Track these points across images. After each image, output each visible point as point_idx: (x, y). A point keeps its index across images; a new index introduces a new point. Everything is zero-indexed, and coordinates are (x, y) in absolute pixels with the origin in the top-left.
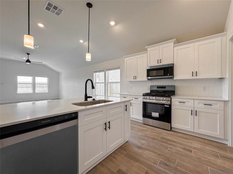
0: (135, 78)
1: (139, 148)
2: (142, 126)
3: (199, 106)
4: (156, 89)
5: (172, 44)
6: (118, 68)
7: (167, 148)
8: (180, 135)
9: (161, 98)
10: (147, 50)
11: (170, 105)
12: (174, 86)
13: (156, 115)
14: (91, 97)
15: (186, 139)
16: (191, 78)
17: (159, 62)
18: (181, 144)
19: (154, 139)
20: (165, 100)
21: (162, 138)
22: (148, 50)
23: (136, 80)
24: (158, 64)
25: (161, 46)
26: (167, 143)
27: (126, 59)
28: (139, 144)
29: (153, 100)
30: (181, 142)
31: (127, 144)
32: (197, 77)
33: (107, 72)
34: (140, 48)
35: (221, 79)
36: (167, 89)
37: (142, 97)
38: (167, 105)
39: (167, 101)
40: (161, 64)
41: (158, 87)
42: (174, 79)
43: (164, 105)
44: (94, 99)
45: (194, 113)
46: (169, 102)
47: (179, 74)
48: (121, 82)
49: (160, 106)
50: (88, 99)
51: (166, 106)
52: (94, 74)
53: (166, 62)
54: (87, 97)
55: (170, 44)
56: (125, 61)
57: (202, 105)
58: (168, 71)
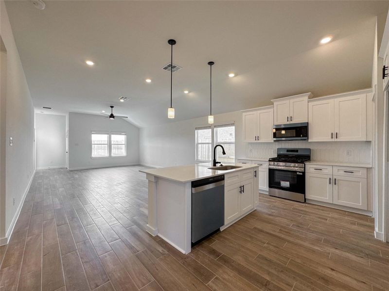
0: (257, 138)
1: (270, 215)
3: (339, 174)
4: (286, 153)
6: (232, 125)
7: (300, 216)
8: (316, 207)
9: (292, 165)
10: (273, 104)
11: (304, 173)
12: (310, 149)
13: (286, 184)
14: (220, 163)
15: (323, 210)
16: (331, 140)
17: (289, 119)
19: (286, 209)
20: (297, 167)
21: (294, 209)
22: (275, 104)
23: (258, 141)
24: (288, 123)
25: (292, 101)
26: (300, 213)
27: (244, 114)
28: (269, 213)
29: (281, 166)
30: (317, 213)
32: (338, 140)
33: (215, 129)
34: (264, 101)
36: (299, 153)
37: (268, 163)
38: (300, 172)
39: (300, 167)
40: (291, 122)
41: (288, 151)
42: (309, 141)
43: (296, 172)
44: (221, 165)
45: (333, 182)
46: (303, 169)
47: (316, 135)
48: (237, 143)
49: (290, 173)
51: (298, 173)
52: (196, 131)
53: (298, 120)
54: (215, 163)
55: (305, 98)
56: (244, 117)
57: (342, 173)
58: (301, 131)
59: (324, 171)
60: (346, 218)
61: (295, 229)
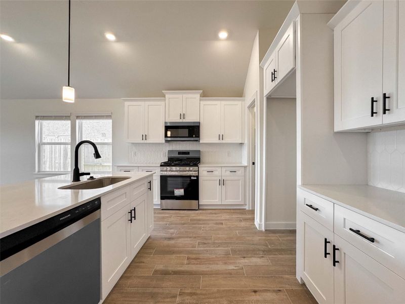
0: (144, 138)
1: (170, 239)
2: (160, 213)
3: (226, 174)
4: (177, 155)
5: (197, 96)
6: (108, 117)
7: (200, 228)
8: (209, 211)
9: (187, 168)
10: (165, 96)
11: (197, 177)
12: (199, 151)
13: (179, 192)
15: (215, 214)
16: (218, 141)
17: (182, 117)
18: (212, 220)
19: (184, 224)
20: (191, 171)
21: (191, 220)
22: (167, 96)
23: (145, 142)
24: (181, 121)
25: (185, 96)
26: (199, 224)
27: (127, 103)
28: (168, 235)
29: (175, 171)
30: (213, 218)
31: (150, 240)
32: (224, 141)
33: (77, 121)
34: (154, 91)
35: (241, 144)
36: (191, 155)
37: (159, 169)
38: (194, 176)
39: (194, 171)
40: (184, 121)
41: (180, 153)
42: (201, 142)
43: (190, 177)
44: (92, 178)
45: (222, 182)
46: (197, 173)
47: (207, 136)
48: (114, 144)
49: (180, 179)
50: (81, 178)
51: (192, 178)
52: (37, 122)
53: (190, 119)
54: (77, 175)
55: (196, 96)
57: (228, 173)
58: (193, 131)
59: (216, 173)
60: (233, 216)
61: (202, 249)
